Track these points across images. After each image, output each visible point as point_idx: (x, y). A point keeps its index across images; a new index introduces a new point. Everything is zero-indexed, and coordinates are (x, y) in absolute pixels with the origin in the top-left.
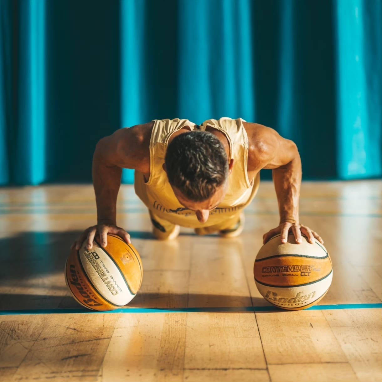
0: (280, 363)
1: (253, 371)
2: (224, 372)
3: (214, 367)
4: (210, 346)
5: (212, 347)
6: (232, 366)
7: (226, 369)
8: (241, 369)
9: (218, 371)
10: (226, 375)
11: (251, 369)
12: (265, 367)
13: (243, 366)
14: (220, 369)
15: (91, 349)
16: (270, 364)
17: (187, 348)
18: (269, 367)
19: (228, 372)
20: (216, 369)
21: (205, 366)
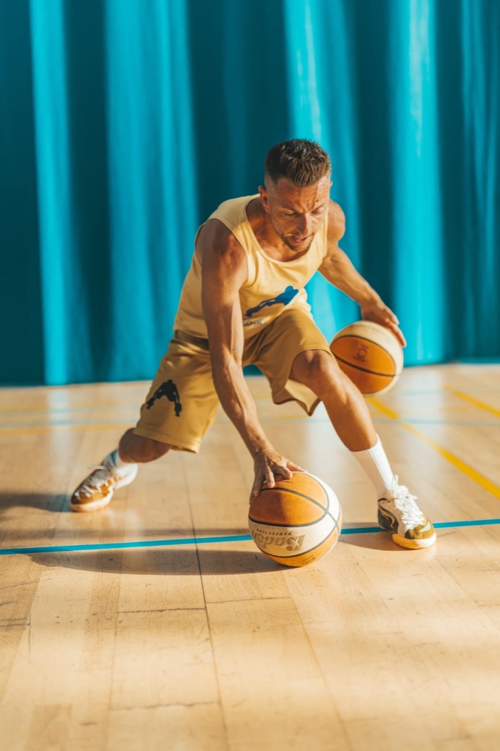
0: (219, 601)
1: (190, 611)
2: (160, 613)
3: (150, 609)
4: (146, 586)
5: (149, 586)
6: (169, 607)
7: (162, 611)
8: (178, 609)
9: (154, 613)
10: (162, 616)
11: (188, 609)
12: (203, 607)
13: (180, 606)
14: (155, 611)
15: (18, 595)
16: (209, 603)
17: (121, 589)
18: (207, 605)
19: (164, 613)
20: (152, 611)
21: (140, 608)
